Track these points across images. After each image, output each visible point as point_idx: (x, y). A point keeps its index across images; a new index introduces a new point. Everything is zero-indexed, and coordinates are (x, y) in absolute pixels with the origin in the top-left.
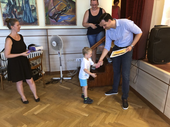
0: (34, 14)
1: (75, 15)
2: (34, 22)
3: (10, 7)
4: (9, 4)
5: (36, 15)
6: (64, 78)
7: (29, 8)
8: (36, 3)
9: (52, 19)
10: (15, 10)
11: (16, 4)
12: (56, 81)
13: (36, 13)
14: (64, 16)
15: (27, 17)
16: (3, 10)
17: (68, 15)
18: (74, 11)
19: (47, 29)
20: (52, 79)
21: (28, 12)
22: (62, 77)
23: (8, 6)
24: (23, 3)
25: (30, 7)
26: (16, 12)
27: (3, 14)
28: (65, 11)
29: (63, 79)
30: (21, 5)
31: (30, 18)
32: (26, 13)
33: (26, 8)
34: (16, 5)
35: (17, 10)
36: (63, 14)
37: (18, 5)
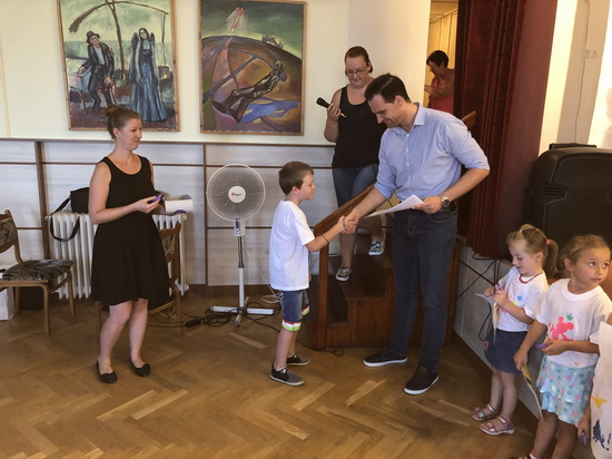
0: (165, 96)
1: (300, 100)
2: (165, 120)
3: (93, 71)
4: (91, 62)
5: (171, 98)
6: (250, 311)
7: (153, 76)
8: (174, 62)
9: (225, 112)
10: (108, 80)
11: (112, 62)
12: (222, 317)
13: (173, 92)
14: (263, 102)
15: (145, 104)
16: (72, 82)
17: (275, 102)
18: (297, 87)
19: (205, 144)
20: (209, 310)
21: (147, 87)
22: (242, 305)
23: (86, 68)
24: (133, 61)
25: (156, 71)
26: (110, 86)
27: (71, 92)
28: (266, 86)
29: (245, 314)
30: (127, 67)
31: (153, 106)
32: (140, 92)
33: (142, 76)
34: (113, 64)
35: (114, 83)
36: (258, 97)
37: (118, 66)
